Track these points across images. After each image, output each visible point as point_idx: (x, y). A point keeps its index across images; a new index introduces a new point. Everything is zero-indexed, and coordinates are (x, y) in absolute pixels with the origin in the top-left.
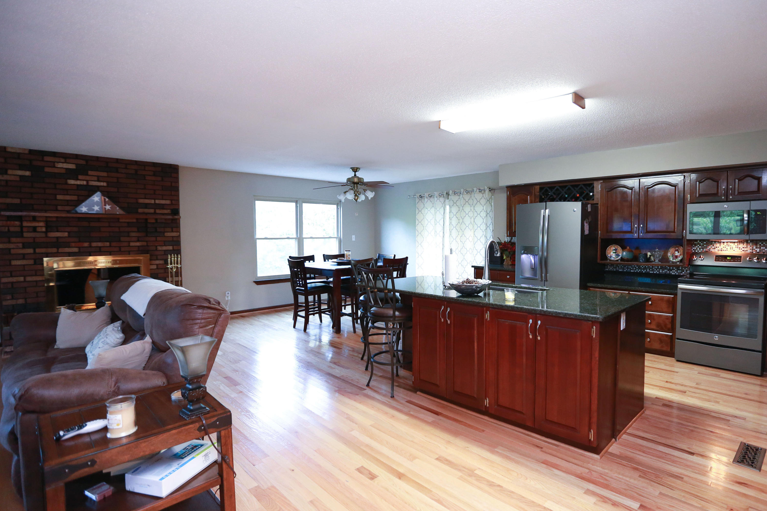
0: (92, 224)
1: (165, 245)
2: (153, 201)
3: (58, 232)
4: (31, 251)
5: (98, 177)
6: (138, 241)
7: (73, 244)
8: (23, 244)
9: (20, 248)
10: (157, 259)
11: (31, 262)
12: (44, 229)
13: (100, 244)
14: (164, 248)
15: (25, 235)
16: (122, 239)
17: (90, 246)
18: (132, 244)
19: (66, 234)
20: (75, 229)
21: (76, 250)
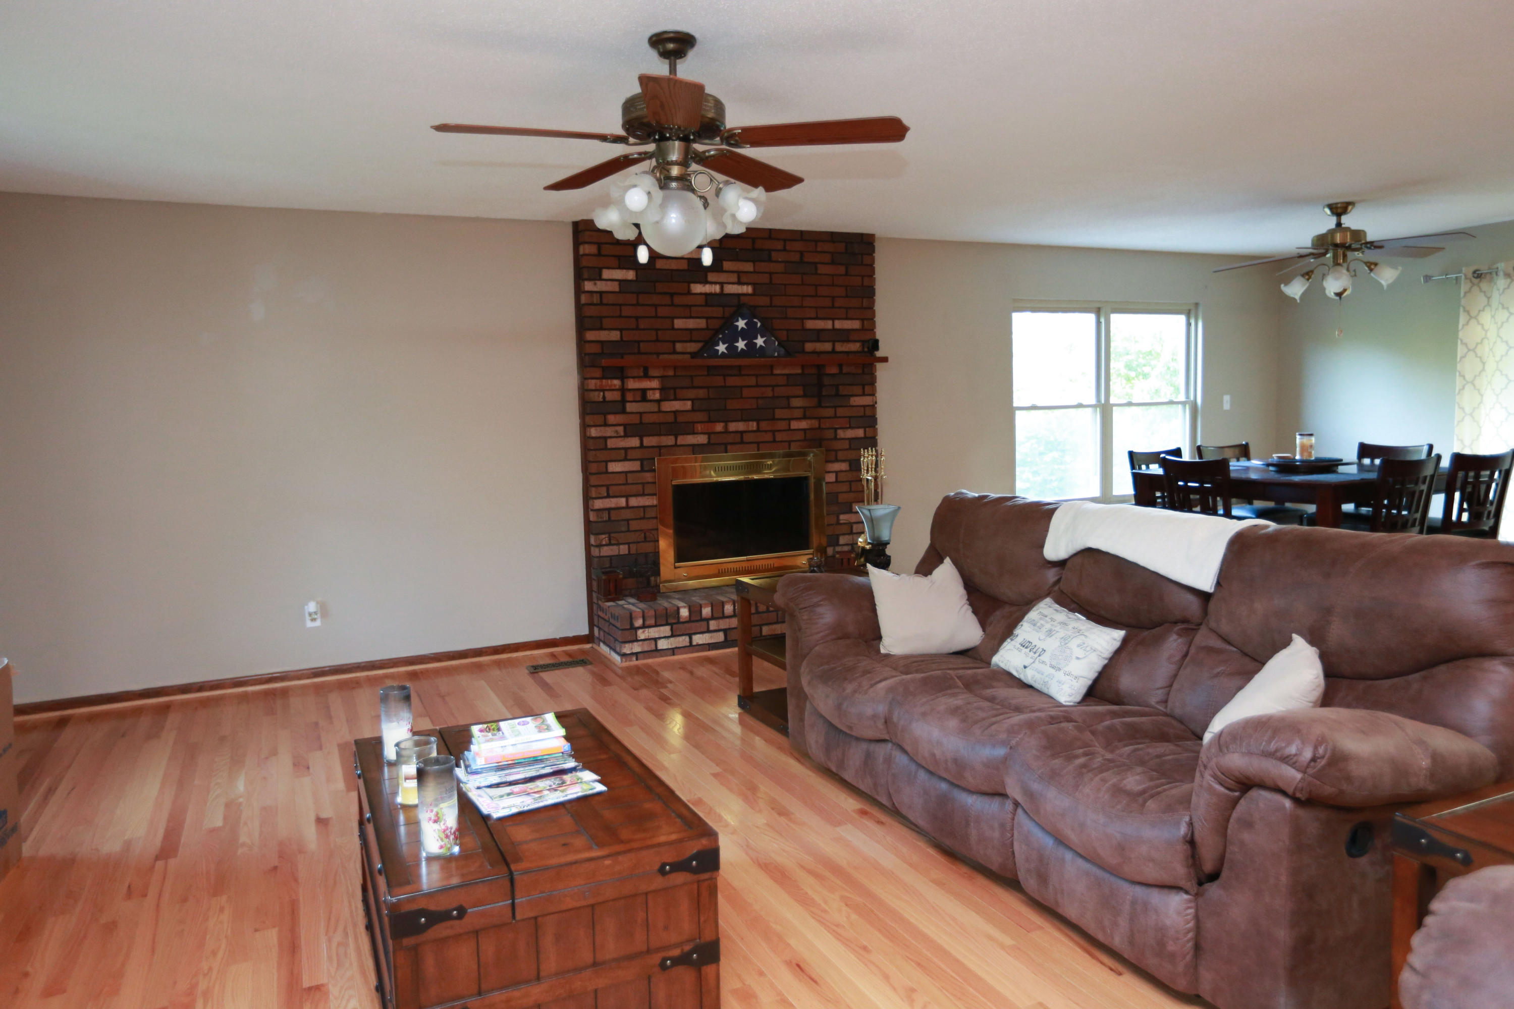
0: (732, 381)
1: (851, 427)
2: (828, 325)
3: (676, 399)
4: (634, 442)
5: (739, 273)
6: (805, 418)
7: (699, 427)
8: (625, 426)
9: (621, 437)
10: (837, 460)
11: (635, 466)
12: (657, 395)
13: (740, 426)
14: (851, 433)
15: (630, 407)
16: (779, 413)
17: (726, 432)
18: (795, 425)
19: (688, 405)
20: (702, 393)
21: (702, 439)
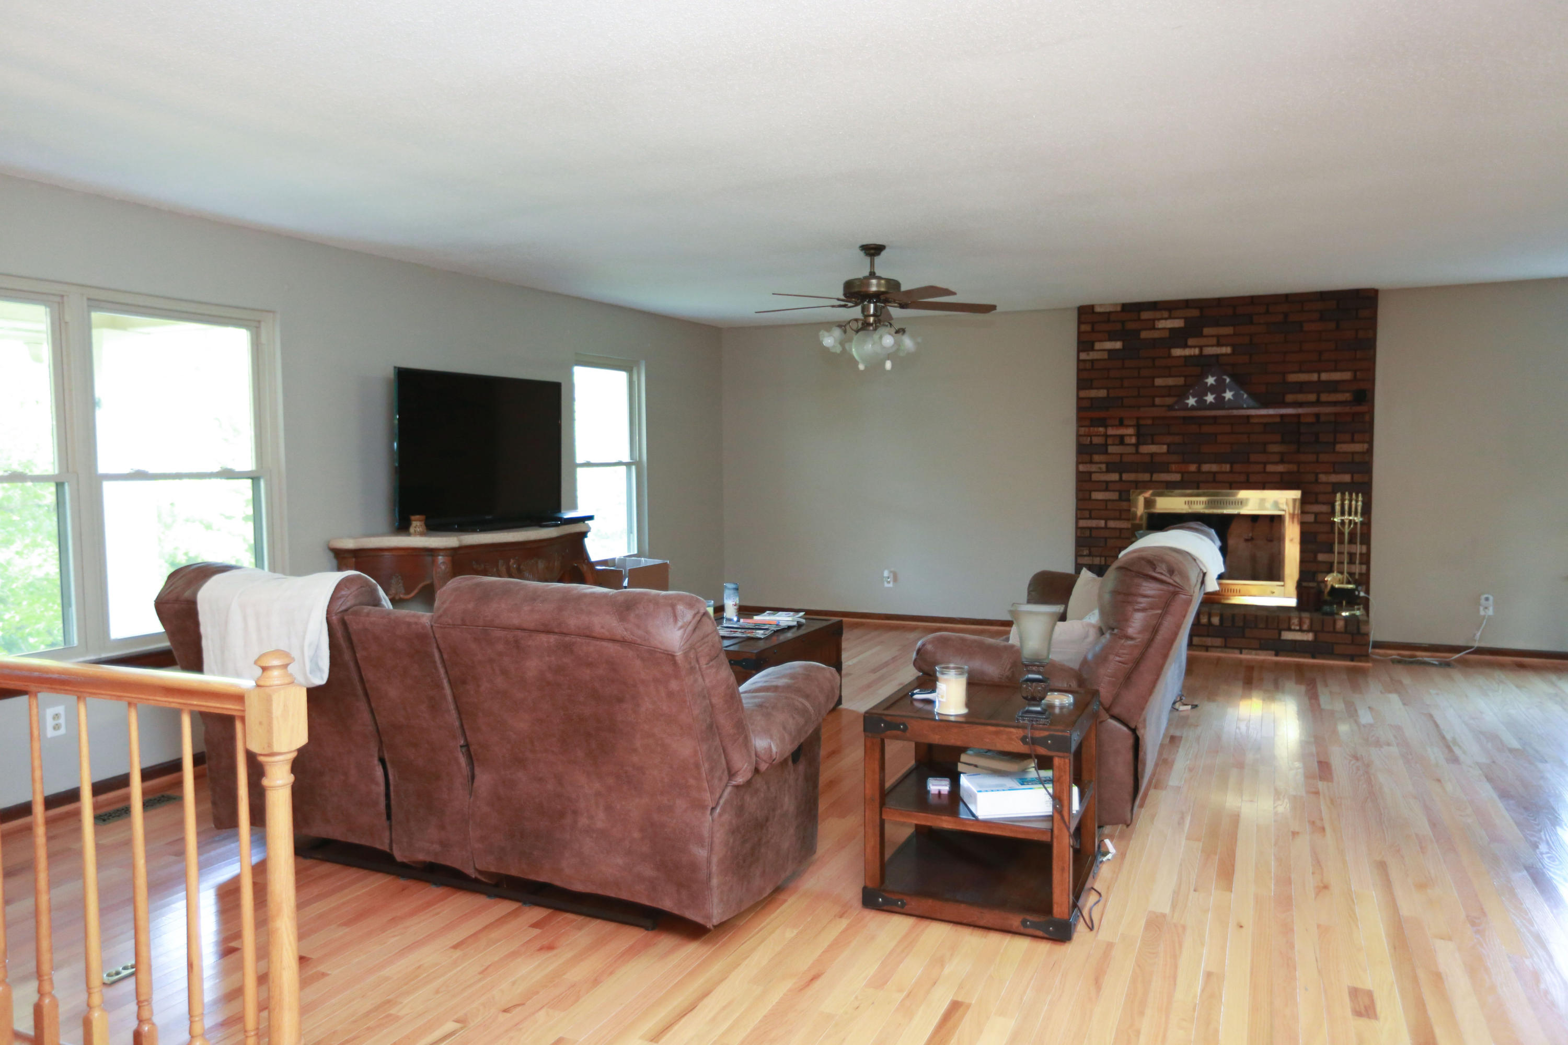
0: (1206, 429)
1: (1335, 472)
2: (1314, 377)
3: (1153, 443)
4: (1115, 477)
5: (1218, 337)
6: (1282, 462)
7: (1173, 467)
8: (1107, 464)
9: (1103, 472)
10: (1317, 502)
11: (1113, 496)
12: (1133, 440)
13: (1214, 468)
14: (1334, 478)
15: (1111, 449)
16: (1253, 457)
17: (1199, 471)
18: (1270, 468)
19: (1164, 448)
20: (1177, 439)
21: (1176, 477)
